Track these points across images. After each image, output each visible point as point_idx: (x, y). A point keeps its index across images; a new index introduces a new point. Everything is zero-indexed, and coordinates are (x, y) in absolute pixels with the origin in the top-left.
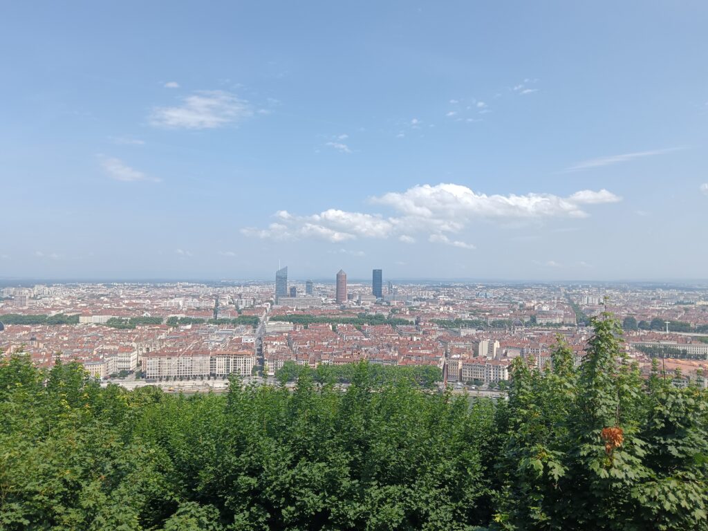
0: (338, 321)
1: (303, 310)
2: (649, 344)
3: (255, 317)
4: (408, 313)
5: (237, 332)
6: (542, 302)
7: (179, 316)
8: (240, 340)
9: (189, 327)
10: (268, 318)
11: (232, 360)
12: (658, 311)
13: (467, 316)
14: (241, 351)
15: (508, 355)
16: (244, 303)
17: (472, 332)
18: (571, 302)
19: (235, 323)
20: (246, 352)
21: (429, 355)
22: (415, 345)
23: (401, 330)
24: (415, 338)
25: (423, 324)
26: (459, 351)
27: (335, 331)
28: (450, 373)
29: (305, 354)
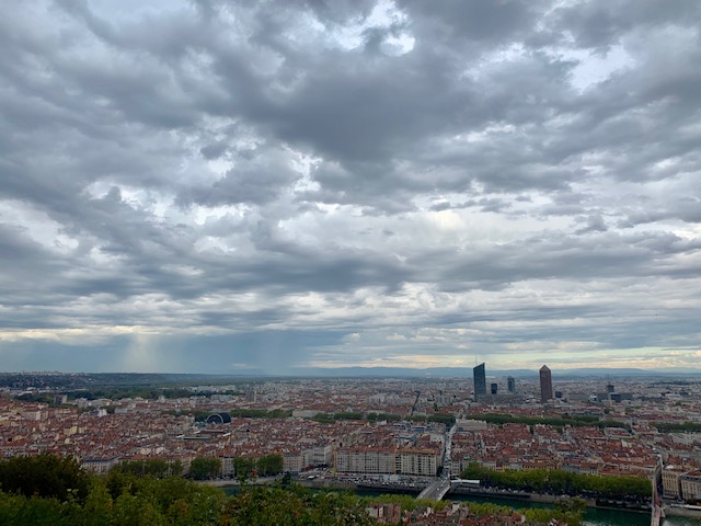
0: (536, 421)
10: (465, 416)
11: (416, 458)
14: (426, 450)
16: (443, 400)
20: (431, 451)
21: (638, 464)
22: (623, 452)
23: (609, 433)
24: (625, 444)
25: (637, 427)
26: (678, 461)
27: (532, 432)
28: (666, 487)
29: (491, 456)
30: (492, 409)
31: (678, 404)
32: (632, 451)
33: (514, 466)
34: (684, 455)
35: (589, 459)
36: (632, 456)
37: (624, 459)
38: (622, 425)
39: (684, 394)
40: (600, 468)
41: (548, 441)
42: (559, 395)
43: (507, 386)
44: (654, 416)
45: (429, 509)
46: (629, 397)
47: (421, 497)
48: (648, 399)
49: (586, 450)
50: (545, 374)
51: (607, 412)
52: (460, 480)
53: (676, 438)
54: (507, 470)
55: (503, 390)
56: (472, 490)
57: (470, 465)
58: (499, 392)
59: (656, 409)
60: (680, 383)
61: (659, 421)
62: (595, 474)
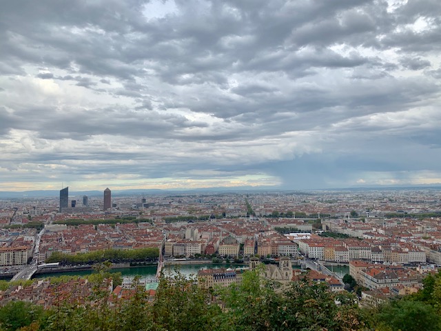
0: (99, 222)
1: (78, 216)
2: (282, 226)
3: (41, 222)
4: (149, 214)
5: (23, 233)
6: (231, 203)
8: (22, 239)
10: (51, 222)
11: (11, 254)
12: (292, 207)
13: (186, 214)
14: (20, 247)
15: (203, 237)
16: (36, 212)
17: (185, 223)
18: (247, 203)
19: (24, 227)
20: (24, 247)
21: (154, 241)
22: (147, 235)
23: (141, 226)
24: (148, 230)
25: (155, 221)
26: (173, 237)
27: (96, 229)
28: (166, 251)
29: (69, 246)
30: (72, 216)
31: (177, 207)
32: (152, 234)
33: (83, 251)
34: (176, 233)
35: (128, 241)
36: (151, 236)
37: (147, 239)
38: (147, 221)
39: (180, 202)
40: (134, 245)
41: (106, 233)
42: (115, 205)
43: (82, 202)
44: (165, 214)
45: (20, 287)
46: (153, 205)
47: (13, 279)
48: (162, 205)
49: (128, 236)
50: (107, 193)
51: (140, 214)
52: (45, 264)
53: (173, 225)
54: (78, 254)
55: (80, 205)
56: (53, 269)
57: (53, 254)
58: (76, 206)
59: (166, 210)
60: (178, 197)
61: (166, 217)
62: (131, 249)
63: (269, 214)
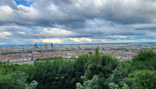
1: (40, 50)
3: (31, 51)
4: (57, 49)
5: (28, 54)
6: (75, 47)
7: (16, 52)
9: (18, 54)
10: (34, 51)
12: (89, 47)
13: (65, 49)
15: (71, 54)
16: (29, 49)
18: (79, 47)
20: (30, 57)
23: (56, 52)
34: (65, 54)
36: (59, 54)
41: (48, 54)
44: (60, 49)
49: (54, 54)
53: (63, 52)
54: (43, 58)
63: (84, 49)
